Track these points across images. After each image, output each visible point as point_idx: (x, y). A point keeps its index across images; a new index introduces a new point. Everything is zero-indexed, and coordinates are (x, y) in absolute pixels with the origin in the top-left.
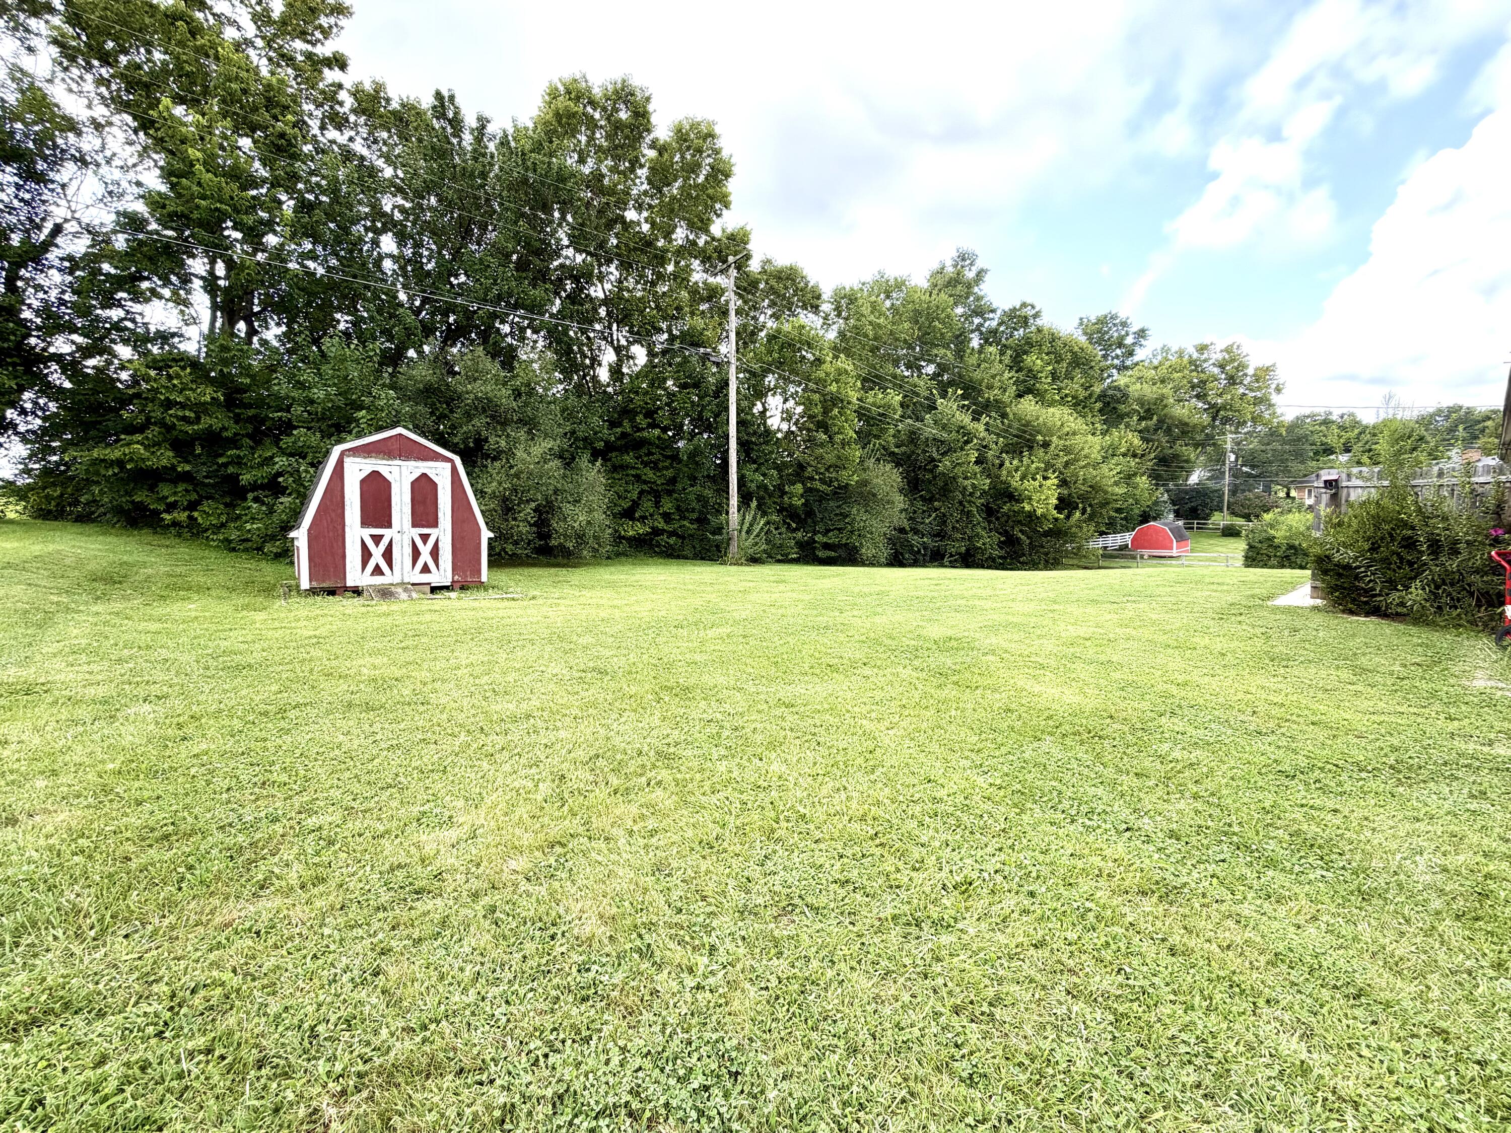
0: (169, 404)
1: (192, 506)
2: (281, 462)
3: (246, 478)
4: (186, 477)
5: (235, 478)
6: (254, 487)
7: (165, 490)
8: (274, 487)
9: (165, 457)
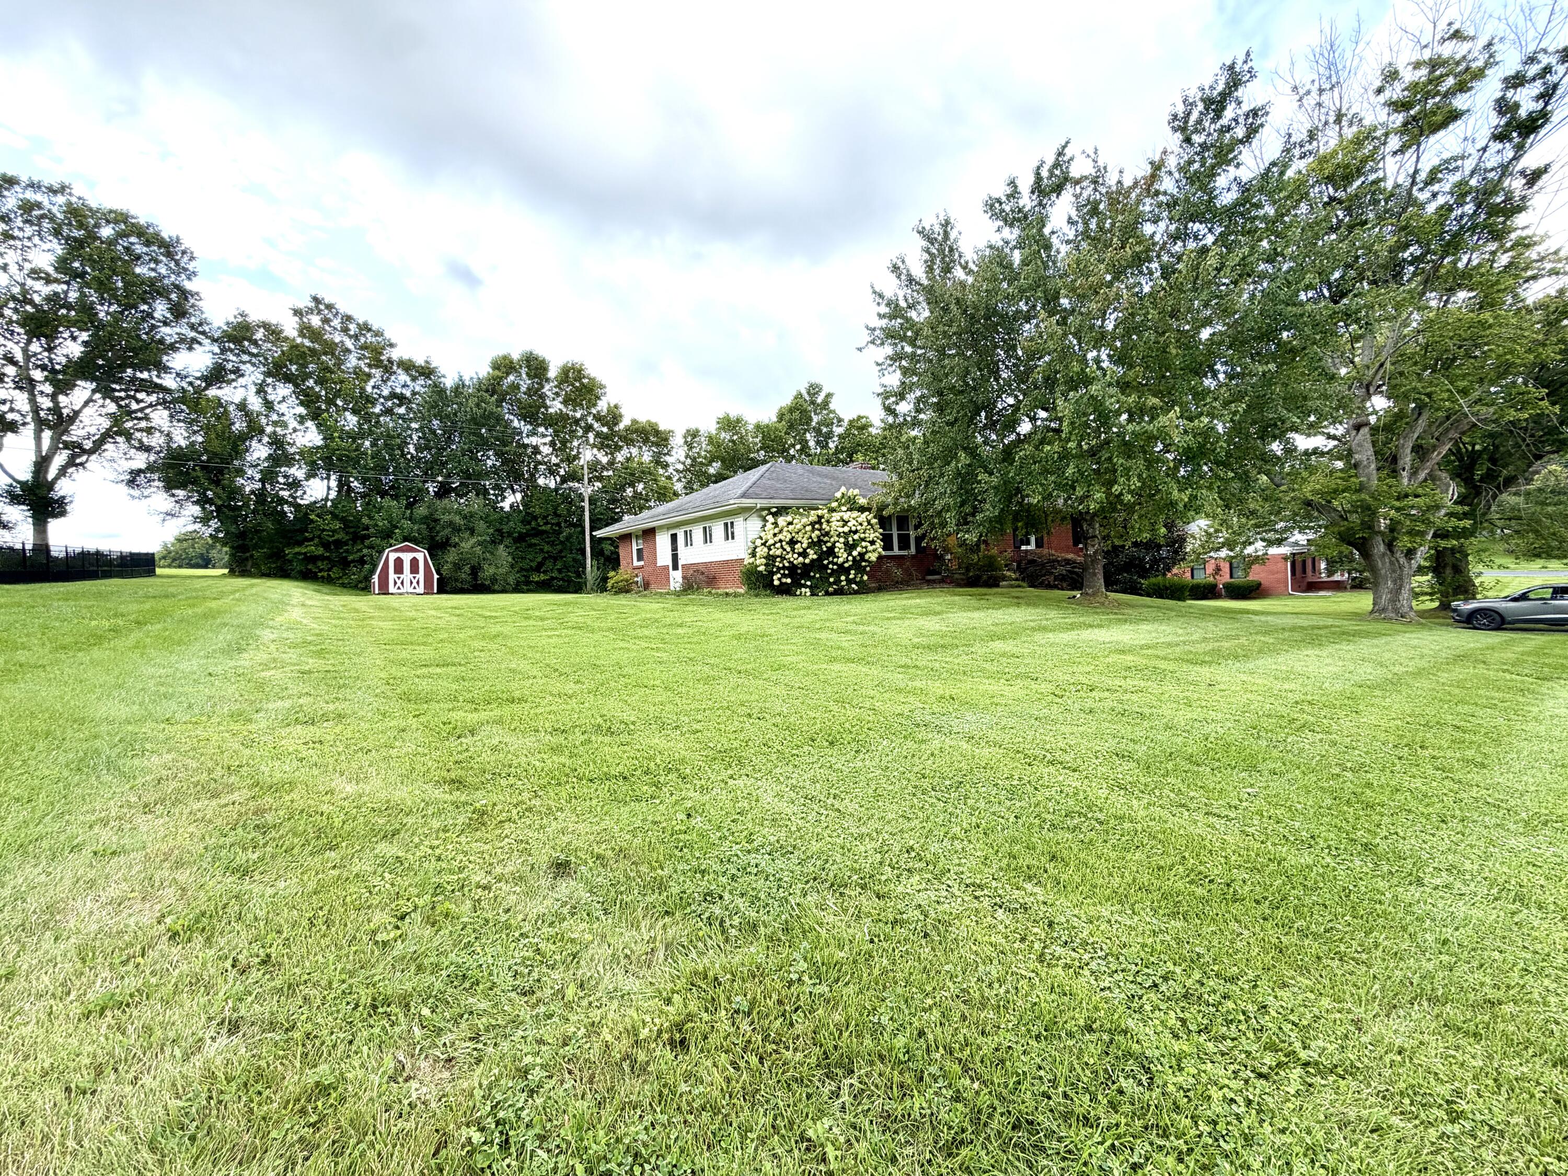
0: (324, 530)
1: (329, 570)
2: (365, 551)
3: (350, 558)
4: (327, 558)
5: (346, 558)
6: (353, 561)
7: (319, 564)
8: (362, 561)
9: (320, 551)
